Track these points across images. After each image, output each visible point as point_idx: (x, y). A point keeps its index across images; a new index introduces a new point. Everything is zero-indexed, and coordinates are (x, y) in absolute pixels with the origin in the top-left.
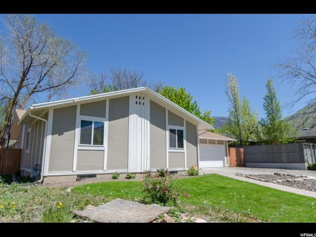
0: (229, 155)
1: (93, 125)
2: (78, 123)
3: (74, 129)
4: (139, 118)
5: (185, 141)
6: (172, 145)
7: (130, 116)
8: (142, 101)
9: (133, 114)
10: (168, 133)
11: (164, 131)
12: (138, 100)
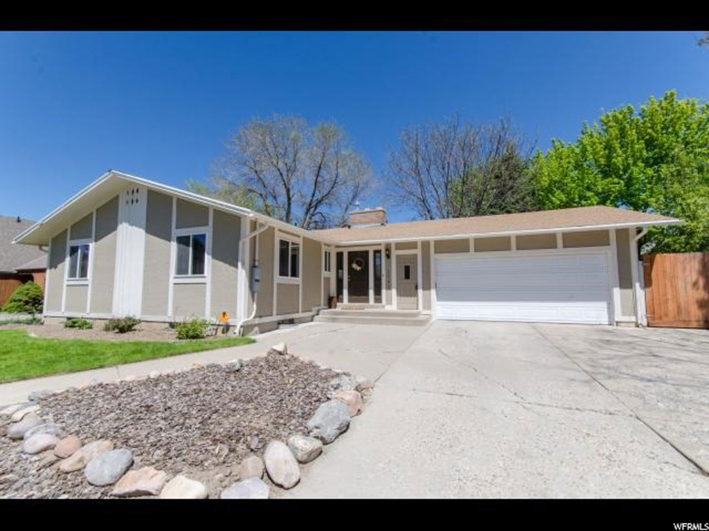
0: (647, 283)
1: (79, 251)
2: (68, 250)
3: (63, 260)
4: (130, 227)
5: (208, 259)
6: (181, 270)
7: (118, 229)
8: (136, 196)
9: (121, 223)
10: (174, 245)
11: (168, 242)
12: (129, 197)
